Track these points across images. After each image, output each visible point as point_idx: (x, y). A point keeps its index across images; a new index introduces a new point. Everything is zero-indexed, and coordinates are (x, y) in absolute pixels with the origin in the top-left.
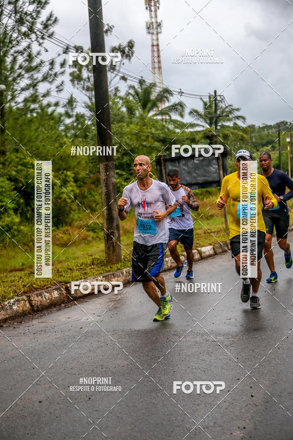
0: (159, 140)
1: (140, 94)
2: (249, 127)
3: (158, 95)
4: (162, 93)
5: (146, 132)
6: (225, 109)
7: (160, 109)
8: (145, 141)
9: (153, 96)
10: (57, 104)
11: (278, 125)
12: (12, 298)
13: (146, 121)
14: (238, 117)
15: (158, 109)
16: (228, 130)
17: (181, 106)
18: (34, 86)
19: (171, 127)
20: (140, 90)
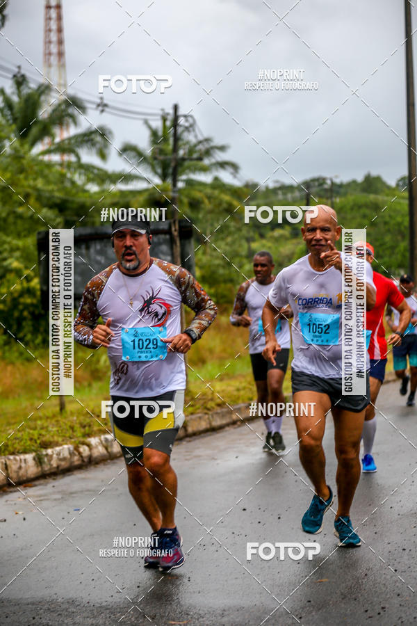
0: (51, 206)
1: (16, 108)
2: (247, 186)
3: (54, 111)
4: (63, 107)
5: (23, 186)
6: (195, 146)
7: (57, 140)
8: (21, 204)
9: (44, 113)
11: (308, 184)
13: (25, 162)
14: (223, 165)
15: (53, 140)
16: (200, 191)
17: (103, 135)
19: (79, 179)
20: (15, 99)
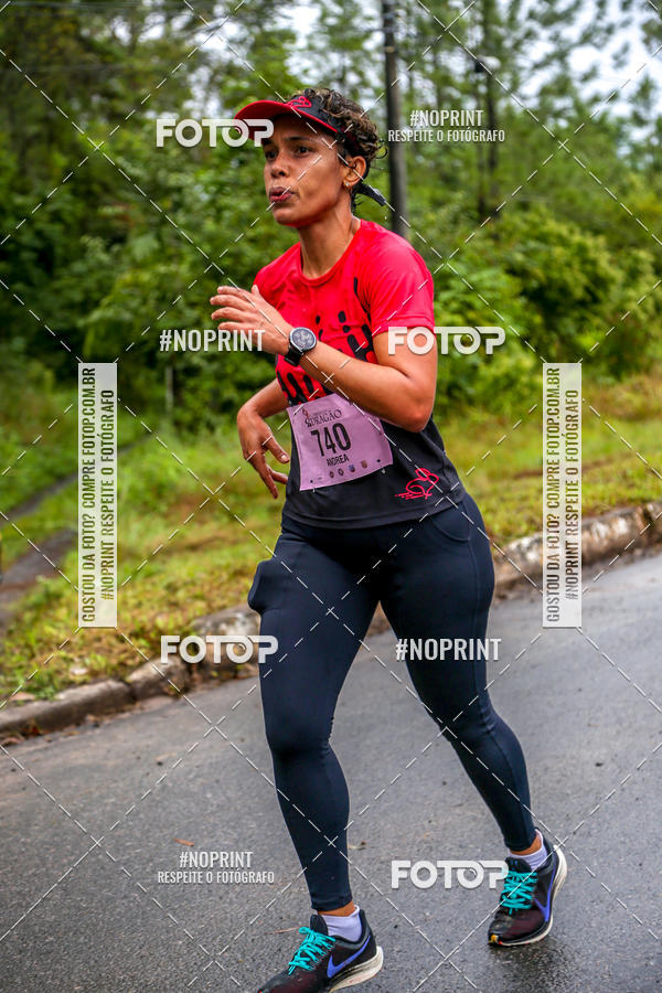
10: (614, 97)
12: (526, 534)
18: (561, 56)
